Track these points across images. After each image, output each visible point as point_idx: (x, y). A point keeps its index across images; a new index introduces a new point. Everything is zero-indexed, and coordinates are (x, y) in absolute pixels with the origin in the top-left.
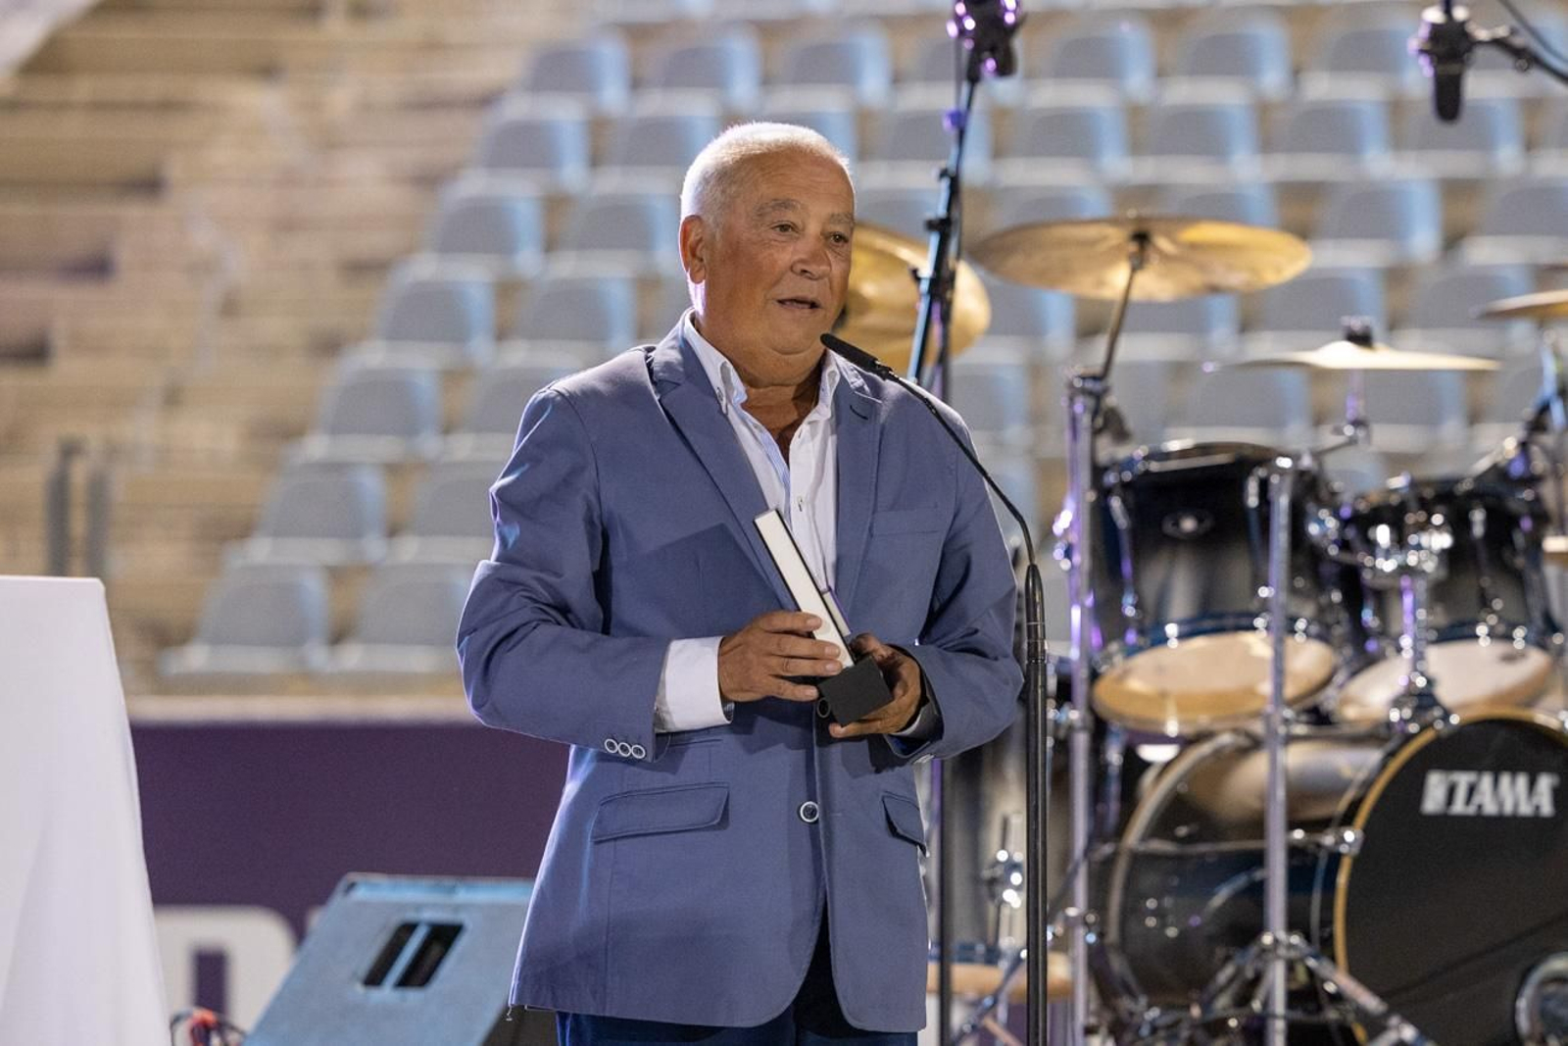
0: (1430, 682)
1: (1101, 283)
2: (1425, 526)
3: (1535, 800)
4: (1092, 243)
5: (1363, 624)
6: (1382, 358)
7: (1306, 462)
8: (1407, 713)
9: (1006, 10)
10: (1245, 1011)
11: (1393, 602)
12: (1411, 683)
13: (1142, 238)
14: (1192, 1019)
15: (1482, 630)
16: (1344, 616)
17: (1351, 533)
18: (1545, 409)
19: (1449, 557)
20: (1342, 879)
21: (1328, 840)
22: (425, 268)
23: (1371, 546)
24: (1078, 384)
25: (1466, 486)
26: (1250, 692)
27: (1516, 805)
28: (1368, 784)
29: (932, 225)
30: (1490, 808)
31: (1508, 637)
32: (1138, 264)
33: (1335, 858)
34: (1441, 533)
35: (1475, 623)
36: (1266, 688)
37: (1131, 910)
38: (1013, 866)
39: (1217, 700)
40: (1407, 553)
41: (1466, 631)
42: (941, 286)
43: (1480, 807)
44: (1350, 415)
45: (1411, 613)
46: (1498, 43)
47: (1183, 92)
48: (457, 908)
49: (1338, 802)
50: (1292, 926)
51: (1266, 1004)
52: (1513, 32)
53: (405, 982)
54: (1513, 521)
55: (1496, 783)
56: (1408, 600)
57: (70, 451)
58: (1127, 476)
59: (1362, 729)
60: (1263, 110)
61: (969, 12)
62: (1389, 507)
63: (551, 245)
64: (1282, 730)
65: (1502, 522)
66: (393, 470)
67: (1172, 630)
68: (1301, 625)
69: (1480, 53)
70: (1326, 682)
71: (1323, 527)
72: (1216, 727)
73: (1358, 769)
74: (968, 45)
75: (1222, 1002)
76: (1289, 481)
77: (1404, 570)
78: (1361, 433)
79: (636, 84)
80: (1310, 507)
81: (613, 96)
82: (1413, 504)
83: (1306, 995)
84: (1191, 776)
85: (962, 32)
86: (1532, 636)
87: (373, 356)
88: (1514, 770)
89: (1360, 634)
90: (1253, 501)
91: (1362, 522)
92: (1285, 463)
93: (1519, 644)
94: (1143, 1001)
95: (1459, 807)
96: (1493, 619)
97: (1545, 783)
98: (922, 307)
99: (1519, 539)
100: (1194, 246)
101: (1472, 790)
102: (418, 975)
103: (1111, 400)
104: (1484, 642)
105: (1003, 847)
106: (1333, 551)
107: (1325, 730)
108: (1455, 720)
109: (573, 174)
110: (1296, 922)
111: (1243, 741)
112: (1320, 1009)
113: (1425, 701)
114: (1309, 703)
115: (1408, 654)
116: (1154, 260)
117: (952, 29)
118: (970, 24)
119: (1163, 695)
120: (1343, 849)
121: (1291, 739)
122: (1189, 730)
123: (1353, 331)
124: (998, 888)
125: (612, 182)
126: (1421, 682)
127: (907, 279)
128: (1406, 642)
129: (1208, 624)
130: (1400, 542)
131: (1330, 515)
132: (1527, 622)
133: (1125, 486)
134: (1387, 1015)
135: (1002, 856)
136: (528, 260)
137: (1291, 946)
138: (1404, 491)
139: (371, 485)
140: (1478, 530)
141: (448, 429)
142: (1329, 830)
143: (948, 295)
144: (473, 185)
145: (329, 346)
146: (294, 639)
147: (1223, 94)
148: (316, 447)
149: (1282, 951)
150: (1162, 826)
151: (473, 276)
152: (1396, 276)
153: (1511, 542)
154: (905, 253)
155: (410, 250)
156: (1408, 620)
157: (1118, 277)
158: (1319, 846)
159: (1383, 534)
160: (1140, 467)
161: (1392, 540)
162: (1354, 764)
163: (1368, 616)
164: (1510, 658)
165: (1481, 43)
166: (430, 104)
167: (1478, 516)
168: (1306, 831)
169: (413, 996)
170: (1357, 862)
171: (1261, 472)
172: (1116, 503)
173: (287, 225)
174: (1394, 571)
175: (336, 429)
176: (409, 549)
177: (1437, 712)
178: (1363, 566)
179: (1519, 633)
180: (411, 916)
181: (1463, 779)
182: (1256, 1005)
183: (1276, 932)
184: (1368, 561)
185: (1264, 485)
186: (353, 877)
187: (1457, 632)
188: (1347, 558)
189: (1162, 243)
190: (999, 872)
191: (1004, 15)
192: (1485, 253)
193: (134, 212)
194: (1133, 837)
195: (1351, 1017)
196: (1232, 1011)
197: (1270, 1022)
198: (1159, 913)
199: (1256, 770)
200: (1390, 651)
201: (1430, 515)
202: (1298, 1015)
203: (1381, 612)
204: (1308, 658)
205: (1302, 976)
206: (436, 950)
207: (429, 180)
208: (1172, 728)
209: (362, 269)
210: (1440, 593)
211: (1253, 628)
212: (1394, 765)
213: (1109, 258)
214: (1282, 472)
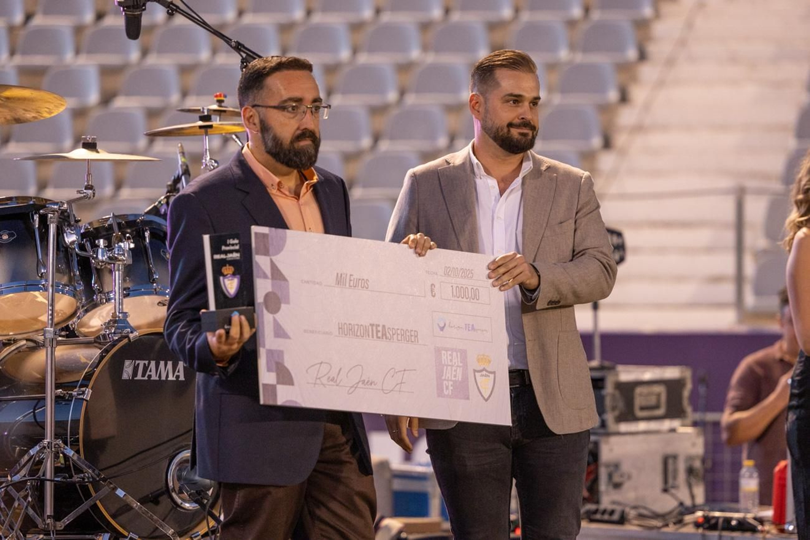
0: (125, 315)
2: (122, 238)
3: (176, 373)
5: (92, 286)
7: (65, 206)
10: (34, 477)
11: (106, 276)
12: (114, 316)
16: (81, 282)
17: (85, 241)
18: (177, 180)
19: (133, 252)
20: (83, 413)
21: (75, 393)
23: (95, 247)
25: (140, 218)
26: (36, 319)
27: (167, 376)
28: (96, 365)
30: (155, 377)
33: (79, 402)
34: (130, 242)
36: (44, 318)
39: (19, 323)
40: (113, 251)
43: (149, 377)
44: (85, 183)
45: (116, 281)
49: (80, 374)
50: (57, 435)
51: (43, 474)
55: (157, 365)
59: (91, 338)
62: (103, 228)
68: (60, 287)
70: (73, 315)
71: (71, 238)
72: (17, 337)
73: (89, 358)
75: (22, 474)
76: (56, 215)
77: (112, 259)
78: (90, 192)
80: (66, 229)
82: (116, 226)
83: (63, 469)
88: (166, 359)
89: (90, 292)
90: (36, 224)
92: (55, 207)
95: (139, 377)
97: (181, 365)
100: (8, 98)
101: (146, 368)
106: (76, 249)
107: (74, 340)
108: (136, 334)
110: (59, 434)
111: (31, 344)
113: (123, 325)
120: (83, 398)
121: (59, 343)
123: (87, 143)
130: (109, 247)
137: (56, 446)
138: (111, 221)
140: (148, 240)
142: (76, 388)
149: (52, 448)
152: (79, 113)
158: (70, 396)
159: (101, 242)
161: (106, 246)
162: (86, 355)
163: (94, 283)
164: (163, 303)
167: (148, 233)
168: (64, 389)
170: (89, 402)
171: (42, 212)
174: (107, 260)
177: (128, 329)
178: (91, 257)
181: (141, 363)
182: (39, 476)
183: (49, 439)
184: (94, 255)
185: (44, 220)
188: (83, 254)
195: (86, 481)
196: (27, 478)
197: (46, 483)
199: (40, 357)
200: (105, 300)
201: (124, 234)
202: (57, 479)
203: (100, 280)
204: (64, 303)
205: (61, 460)
210: (128, 271)
211: (37, 289)
212: (107, 357)
214: (54, 211)
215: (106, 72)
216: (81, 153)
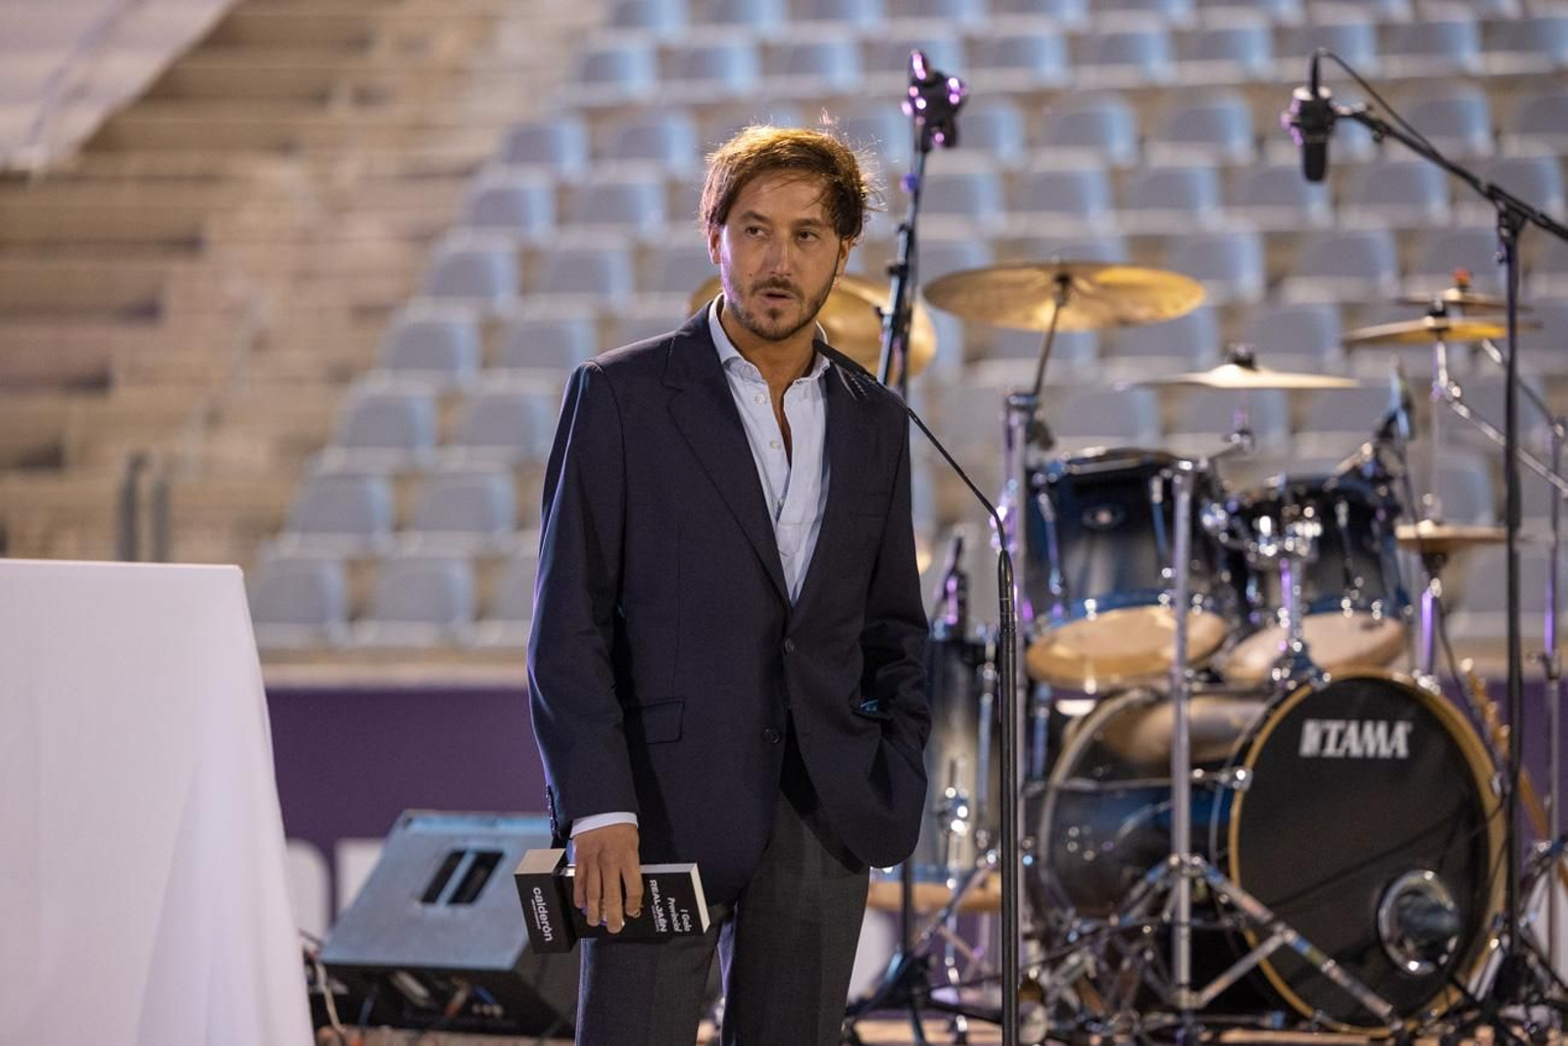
0: (1305, 647)
1: (1029, 318)
2: (1300, 517)
3: (1393, 744)
4: (1020, 285)
5: (1249, 599)
6: (1265, 378)
7: (1204, 464)
8: (1286, 672)
9: (952, 92)
10: (1156, 920)
11: (1273, 581)
12: (1289, 648)
13: (1064, 280)
14: (1109, 927)
15: (1346, 603)
16: (1233, 593)
17: (1238, 523)
18: (1392, 420)
19: (1319, 542)
20: (1235, 811)
21: (1224, 777)
22: (420, 312)
23: (1255, 534)
24: (1014, 401)
25: (1331, 485)
26: (1155, 656)
27: (1377, 748)
28: (1257, 730)
29: (893, 271)
30: (1356, 751)
31: (1368, 610)
32: (1061, 303)
33: (1229, 793)
34: (1312, 524)
35: (1340, 598)
36: (1170, 652)
37: (1058, 836)
38: (959, 801)
39: (1127, 663)
40: (1285, 539)
41: (1333, 604)
42: (901, 319)
43: (1348, 750)
44: (1237, 424)
45: (1289, 587)
46: (1358, 117)
47: (1048, 161)
48: (498, 838)
49: (1232, 746)
50: (1194, 849)
51: (1173, 914)
52: (1370, 108)
53: (457, 899)
54: (1370, 513)
55: (1361, 730)
56: (1286, 579)
57: (137, 463)
58: (1053, 477)
59: (1249, 685)
60: (1116, 175)
61: (921, 95)
62: (1269, 502)
63: (526, 289)
64: (1185, 687)
65: (1362, 513)
66: (399, 479)
67: (1091, 605)
68: (1197, 599)
69: (1342, 126)
70: (1218, 647)
71: (1214, 518)
72: (1128, 685)
73: (1246, 718)
74: (920, 121)
75: (1136, 913)
76: (1189, 481)
77: (1283, 553)
78: (1246, 441)
79: (595, 155)
80: (1204, 502)
81: (573, 165)
82: (1288, 499)
83: (1206, 905)
84: (1106, 726)
85: (916, 110)
86: (1387, 608)
87: (378, 385)
88: (1375, 719)
90: (1157, 496)
91: (1247, 515)
92: (1186, 466)
93: (1377, 615)
94: (1071, 912)
95: (1330, 750)
96: (1356, 594)
97: (1401, 730)
98: (885, 339)
99: (1376, 528)
100: (1107, 287)
101: (1341, 736)
102: (467, 894)
103: (1040, 415)
104: (1348, 613)
105: (951, 784)
106: (1224, 538)
107: (1219, 688)
108: (1327, 678)
109: (541, 230)
110: (1198, 847)
111: (1149, 697)
112: (1217, 918)
113: (1302, 662)
114: (1203, 664)
115: (1285, 623)
116: (1074, 296)
117: (907, 108)
118: (921, 104)
119: (1082, 660)
120: (1236, 785)
121: (1192, 695)
122: (1104, 688)
123: (1238, 356)
124: (946, 819)
125: (577, 239)
126: (1297, 647)
127: (872, 317)
128: (1283, 613)
129: (1120, 599)
130: (1279, 531)
131: (1221, 509)
132: (1383, 596)
133: (1051, 487)
134: (1273, 922)
135: (951, 793)
136: (505, 302)
137: (1193, 867)
138: (1281, 489)
139: (380, 494)
140: (1342, 519)
141: (443, 441)
142: (1224, 770)
143: (906, 328)
144: (457, 243)
145: (342, 375)
146: (316, 617)
147: (1081, 163)
148: (333, 460)
149: (1186, 871)
150: (1083, 767)
151: (460, 318)
152: (1228, 312)
153: (1369, 531)
154: (868, 294)
155: (407, 295)
156: (1286, 596)
157: (1044, 314)
158: (1216, 783)
159: (1265, 524)
160: (1064, 469)
161: (1272, 529)
162: (1241, 714)
163: (1252, 591)
164: (1370, 626)
165: (1344, 117)
166: (422, 175)
167: (1342, 511)
168: (1204, 771)
169: (463, 911)
170: (1248, 797)
171: (1166, 473)
172: (1043, 499)
173: (304, 276)
174: (1274, 555)
175: (350, 443)
176: (414, 545)
177: (1311, 672)
178: (1248, 551)
179: (1376, 605)
180: (459, 845)
181: (1334, 727)
182: (1166, 916)
183: (1181, 855)
184: (1252, 546)
185: (1168, 487)
186: (409, 813)
187: (1321, 605)
188: (1235, 545)
189: (1082, 284)
190: (949, 805)
191: (949, 96)
192: (1303, 293)
193: (178, 268)
194: (1059, 776)
195: (1243, 925)
196: (1144, 920)
197: (1177, 929)
198: (1080, 839)
199: (1163, 719)
200: (1270, 620)
201: (1303, 509)
202: (1198, 922)
203: (1263, 588)
204: (1204, 626)
205: (1201, 891)
206: (481, 873)
207: (424, 237)
208: (1090, 686)
209: (368, 313)
210: (1311, 573)
211: (1158, 603)
212: (1277, 716)
213: (1038, 297)
214: (1184, 473)
215: (1275, 242)
216: (1229, 376)
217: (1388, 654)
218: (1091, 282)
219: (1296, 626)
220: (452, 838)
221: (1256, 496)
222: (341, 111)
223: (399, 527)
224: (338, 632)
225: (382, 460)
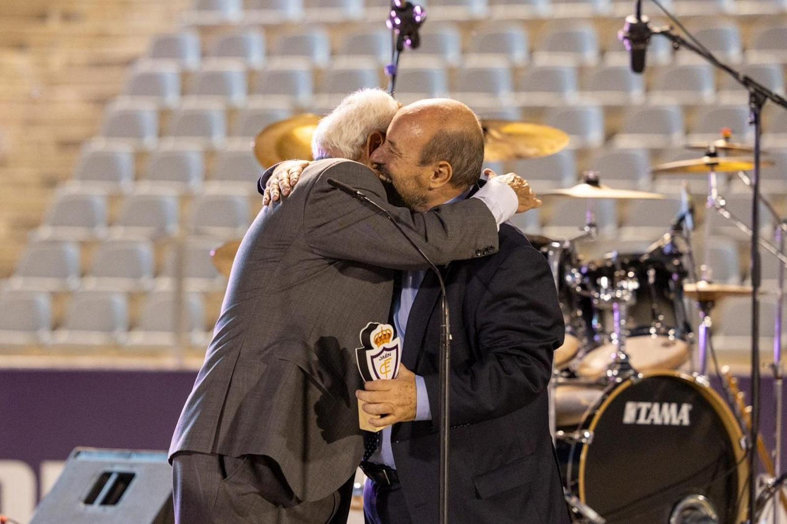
0: (627, 356)
2: (625, 277)
3: (680, 418)
5: (593, 327)
6: (605, 192)
7: (567, 245)
8: (616, 372)
9: (417, 15)
11: (608, 316)
12: (618, 357)
13: (484, 130)
15: (653, 330)
16: (583, 323)
17: (586, 280)
18: (682, 219)
19: (637, 293)
20: (583, 457)
21: (576, 436)
22: (99, 145)
23: (598, 287)
25: (645, 258)
27: (671, 420)
28: (597, 407)
30: (658, 421)
31: (666, 335)
33: (580, 446)
34: (633, 282)
35: (649, 327)
40: (616, 291)
41: (645, 331)
43: (652, 420)
44: (588, 221)
45: (617, 322)
46: (664, 33)
47: (475, 61)
48: (132, 465)
49: (582, 417)
52: (672, 28)
53: (105, 502)
54: (669, 276)
55: (661, 408)
56: (616, 315)
59: (593, 380)
60: (515, 71)
61: (397, 15)
62: (606, 267)
63: (161, 134)
65: (663, 276)
66: (84, 245)
69: (655, 39)
70: (574, 356)
71: (574, 278)
73: (591, 401)
74: (397, 32)
76: (558, 253)
77: (615, 299)
78: (593, 230)
79: (204, 54)
80: (567, 267)
81: (192, 61)
82: (618, 266)
85: (394, 25)
86: (678, 334)
87: (73, 188)
88: (670, 402)
89: (591, 332)
92: (556, 245)
93: (671, 338)
95: (642, 420)
96: (658, 325)
97: (686, 408)
99: (672, 284)
100: (510, 135)
101: (649, 411)
102: (112, 499)
104: (654, 336)
106: (579, 289)
107: (574, 381)
108: (640, 376)
109: (172, 99)
113: (625, 366)
114: (565, 366)
115: (615, 342)
116: (489, 141)
117: (389, 24)
118: (398, 21)
120: (584, 441)
121: (557, 385)
123: (589, 178)
125: (192, 103)
126: (623, 357)
128: (614, 336)
130: (613, 286)
131: (577, 272)
132: (675, 327)
136: (150, 142)
138: (613, 260)
139: (73, 252)
140: (651, 280)
141: (110, 224)
142: (576, 431)
144: (123, 104)
145: (51, 182)
146: (33, 328)
147: (495, 63)
148: (45, 232)
151: (123, 149)
152: (581, 153)
153: (668, 286)
155: (91, 135)
156: (616, 325)
158: (571, 439)
159: (604, 281)
161: (609, 285)
162: (589, 397)
163: (595, 323)
164: (667, 345)
165: (656, 33)
166: (101, 64)
167: (651, 273)
168: (564, 432)
169: (110, 509)
170: (591, 447)
171: (544, 249)
173: (30, 123)
174: (609, 300)
175: (55, 224)
176: (91, 284)
177: (631, 372)
178: (594, 297)
179: (671, 332)
180: (108, 469)
181: (644, 406)
184: (596, 295)
186: (78, 449)
187: (639, 332)
188: (585, 293)
189: (494, 133)
191: (415, 17)
192: (626, 142)
200: (606, 340)
201: (627, 272)
203: (602, 320)
206: (121, 486)
209: (69, 145)
210: (632, 311)
212: (609, 399)
214: (555, 249)
215: (610, 111)
216: (584, 191)
217: (678, 363)
218: (500, 132)
219: (621, 344)
220: (104, 464)
221: (599, 264)
222: (54, 25)
223: (83, 274)
224: (46, 336)
225: (73, 234)
